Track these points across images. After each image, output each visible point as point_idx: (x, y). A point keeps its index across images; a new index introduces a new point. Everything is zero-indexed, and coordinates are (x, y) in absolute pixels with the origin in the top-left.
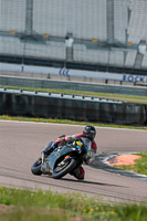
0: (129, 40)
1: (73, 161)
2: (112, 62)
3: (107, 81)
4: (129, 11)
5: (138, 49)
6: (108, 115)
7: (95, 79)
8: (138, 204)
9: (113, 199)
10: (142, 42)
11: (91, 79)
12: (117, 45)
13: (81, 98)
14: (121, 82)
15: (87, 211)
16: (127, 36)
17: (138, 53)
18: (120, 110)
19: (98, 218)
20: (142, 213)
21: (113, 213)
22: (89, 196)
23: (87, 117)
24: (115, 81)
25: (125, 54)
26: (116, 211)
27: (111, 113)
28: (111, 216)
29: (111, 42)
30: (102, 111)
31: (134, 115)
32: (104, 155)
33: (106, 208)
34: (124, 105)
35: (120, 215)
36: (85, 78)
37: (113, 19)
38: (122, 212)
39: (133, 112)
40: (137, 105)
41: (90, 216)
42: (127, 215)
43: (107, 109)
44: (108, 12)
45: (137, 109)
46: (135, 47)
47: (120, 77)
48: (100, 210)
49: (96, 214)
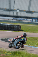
0: (15, 9)
1: (21, 44)
2: (10, 15)
3: (9, 19)
4: (15, 1)
5: (17, 11)
6: (9, 28)
7: (6, 19)
8: (17, 51)
9: (11, 50)
10: (18, 9)
11: (5, 19)
12: (11, 10)
13: (2, 24)
14: (13, 20)
15: (4, 53)
16: (14, 8)
17: (17, 12)
18: (12, 27)
19: (7, 55)
20: (18, 53)
21: (11, 53)
22: (5, 49)
23: (4, 29)
24: (11, 19)
25: (14, 12)
26: (12, 53)
27: (10, 28)
28: (10, 54)
29: (10, 9)
30: (8, 27)
31: (16, 28)
32: (8, 39)
33: (9, 52)
34: (13, 25)
35: (13, 54)
36: (3, 19)
37: (10, 3)
38: (13, 53)
39: (16, 27)
40: (17, 25)
41: (5, 54)
42: (15, 54)
43: (9, 27)
44: (9, 2)
45: (17, 26)
46: (16, 11)
47: (12, 18)
48: (7, 53)
49: (7, 54)
